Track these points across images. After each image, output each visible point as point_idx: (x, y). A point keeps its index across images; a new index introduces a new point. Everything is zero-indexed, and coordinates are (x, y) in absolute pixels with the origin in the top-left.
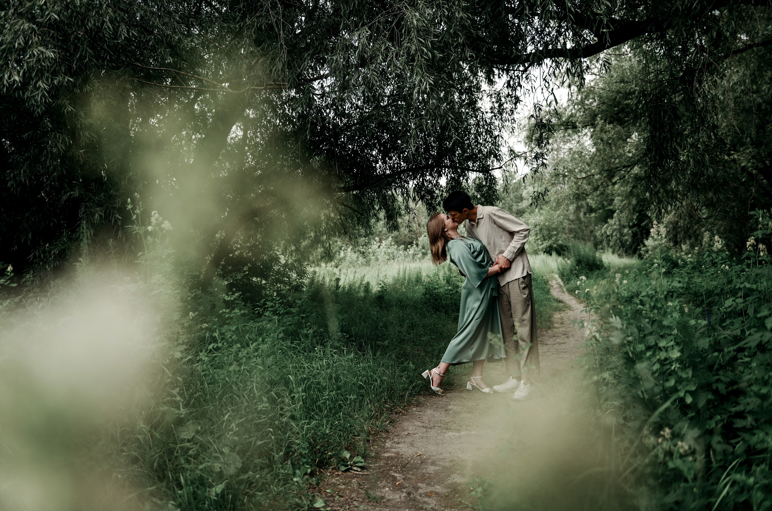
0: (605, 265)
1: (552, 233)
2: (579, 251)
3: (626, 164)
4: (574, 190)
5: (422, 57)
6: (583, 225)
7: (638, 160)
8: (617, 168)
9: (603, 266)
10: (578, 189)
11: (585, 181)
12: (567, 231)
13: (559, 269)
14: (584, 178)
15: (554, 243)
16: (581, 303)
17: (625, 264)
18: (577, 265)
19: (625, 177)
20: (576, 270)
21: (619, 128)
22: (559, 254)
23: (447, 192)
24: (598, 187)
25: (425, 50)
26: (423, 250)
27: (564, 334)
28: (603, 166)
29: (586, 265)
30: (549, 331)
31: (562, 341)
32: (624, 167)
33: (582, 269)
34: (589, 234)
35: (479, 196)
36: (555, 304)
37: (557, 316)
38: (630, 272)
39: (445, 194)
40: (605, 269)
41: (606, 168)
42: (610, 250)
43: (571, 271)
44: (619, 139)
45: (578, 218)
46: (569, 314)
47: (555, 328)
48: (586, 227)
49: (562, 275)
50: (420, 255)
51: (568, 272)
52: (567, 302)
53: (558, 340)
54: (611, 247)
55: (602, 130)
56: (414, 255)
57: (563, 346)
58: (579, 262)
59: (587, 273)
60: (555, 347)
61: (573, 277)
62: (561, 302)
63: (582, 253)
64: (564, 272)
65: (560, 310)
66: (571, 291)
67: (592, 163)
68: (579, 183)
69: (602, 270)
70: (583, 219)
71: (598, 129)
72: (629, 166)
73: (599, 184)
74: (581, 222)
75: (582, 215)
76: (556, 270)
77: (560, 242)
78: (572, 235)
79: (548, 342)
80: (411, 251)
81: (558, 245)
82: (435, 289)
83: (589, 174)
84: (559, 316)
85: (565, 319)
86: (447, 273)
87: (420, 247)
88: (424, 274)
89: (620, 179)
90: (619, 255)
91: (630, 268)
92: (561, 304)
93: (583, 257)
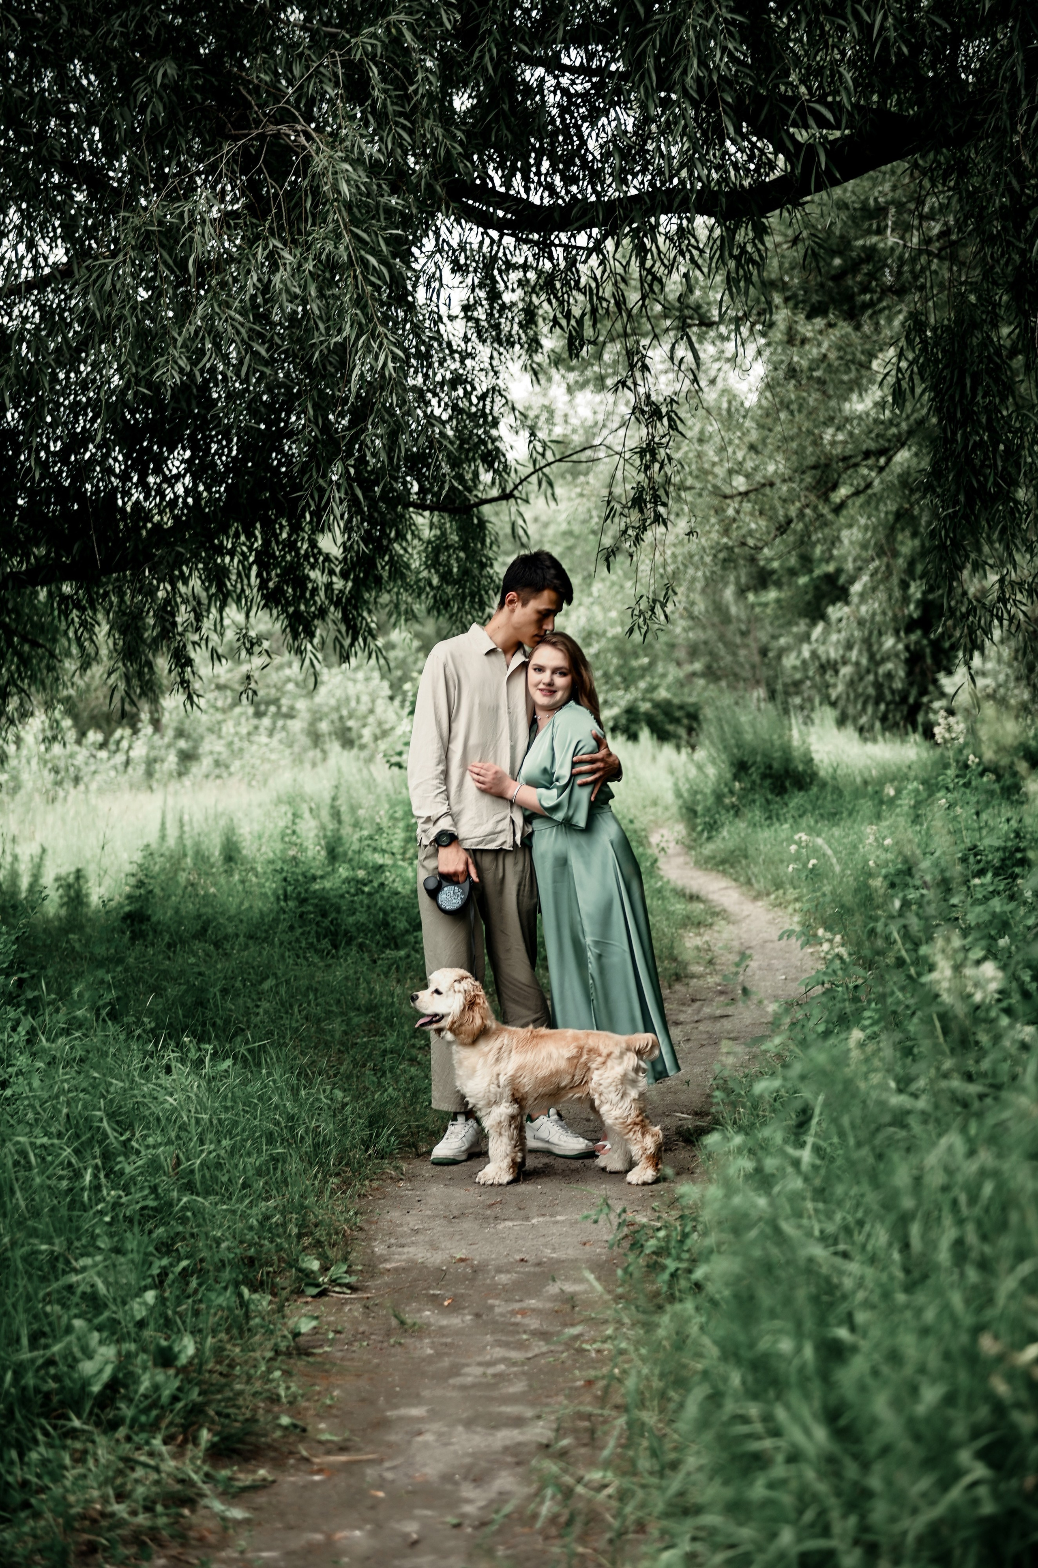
0: (822, 773)
1: (635, 663)
2: (737, 731)
3: (872, 445)
4: (714, 536)
5: (366, 278)
6: (732, 627)
7: (910, 433)
8: (845, 459)
9: (814, 775)
10: (726, 532)
11: (747, 506)
12: (681, 654)
13: (679, 795)
14: (746, 493)
15: (644, 700)
16: (757, 897)
17: (883, 767)
18: (736, 777)
19: (869, 485)
20: (732, 792)
21: (845, 328)
22: (662, 736)
23: (344, 575)
24: (789, 522)
25: (373, 261)
26: (182, 744)
27: (722, 993)
28: (800, 452)
29: (764, 777)
30: (678, 987)
31: (718, 1012)
32: (867, 454)
33: (752, 789)
34: (757, 658)
35: (435, 581)
36: (679, 907)
37: (691, 941)
38: (898, 791)
39: (338, 583)
40: (823, 785)
41: (811, 461)
42: (830, 714)
43: (719, 797)
44: (848, 363)
45: (719, 609)
46: (725, 935)
47: (693, 976)
48: (744, 634)
49: (690, 812)
50: (172, 759)
51: (711, 801)
52: (711, 897)
53: (707, 1010)
54: (833, 704)
55: (792, 338)
56: (151, 763)
57: (727, 1024)
58: (741, 767)
59: (768, 802)
60: (702, 1027)
61: (724, 817)
62: (693, 898)
63: (749, 737)
64: (696, 802)
65: (698, 924)
66: (723, 862)
67: (764, 441)
68: (730, 512)
69: (815, 789)
70: (733, 610)
71: (777, 335)
72: (882, 452)
73: (793, 512)
74: (726, 619)
75: (729, 593)
76: (669, 797)
77: (663, 694)
78: (698, 666)
79: (682, 1017)
80: (139, 750)
81: (656, 705)
82: (314, 878)
83: (758, 478)
84: (698, 942)
85: (717, 949)
86: (331, 826)
87: (170, 733)
88: (246, 832)
89: (857, 493)
90: (861, 730)
91: (898, 777)
92: (698, 907)
93: (754, 752)
